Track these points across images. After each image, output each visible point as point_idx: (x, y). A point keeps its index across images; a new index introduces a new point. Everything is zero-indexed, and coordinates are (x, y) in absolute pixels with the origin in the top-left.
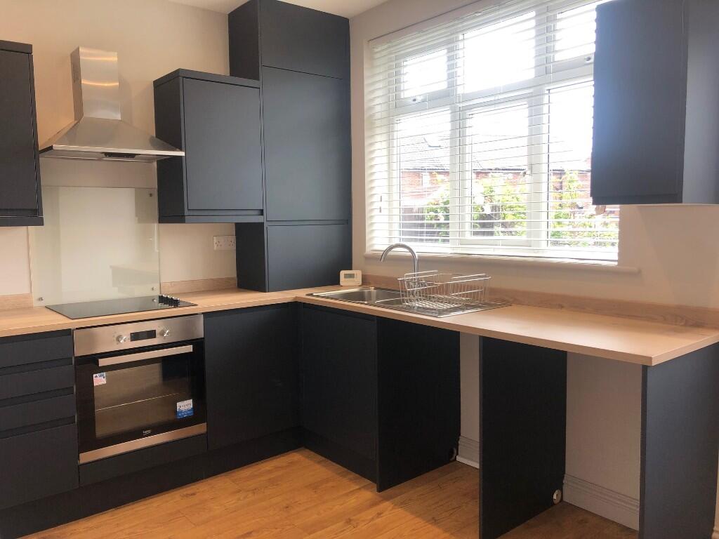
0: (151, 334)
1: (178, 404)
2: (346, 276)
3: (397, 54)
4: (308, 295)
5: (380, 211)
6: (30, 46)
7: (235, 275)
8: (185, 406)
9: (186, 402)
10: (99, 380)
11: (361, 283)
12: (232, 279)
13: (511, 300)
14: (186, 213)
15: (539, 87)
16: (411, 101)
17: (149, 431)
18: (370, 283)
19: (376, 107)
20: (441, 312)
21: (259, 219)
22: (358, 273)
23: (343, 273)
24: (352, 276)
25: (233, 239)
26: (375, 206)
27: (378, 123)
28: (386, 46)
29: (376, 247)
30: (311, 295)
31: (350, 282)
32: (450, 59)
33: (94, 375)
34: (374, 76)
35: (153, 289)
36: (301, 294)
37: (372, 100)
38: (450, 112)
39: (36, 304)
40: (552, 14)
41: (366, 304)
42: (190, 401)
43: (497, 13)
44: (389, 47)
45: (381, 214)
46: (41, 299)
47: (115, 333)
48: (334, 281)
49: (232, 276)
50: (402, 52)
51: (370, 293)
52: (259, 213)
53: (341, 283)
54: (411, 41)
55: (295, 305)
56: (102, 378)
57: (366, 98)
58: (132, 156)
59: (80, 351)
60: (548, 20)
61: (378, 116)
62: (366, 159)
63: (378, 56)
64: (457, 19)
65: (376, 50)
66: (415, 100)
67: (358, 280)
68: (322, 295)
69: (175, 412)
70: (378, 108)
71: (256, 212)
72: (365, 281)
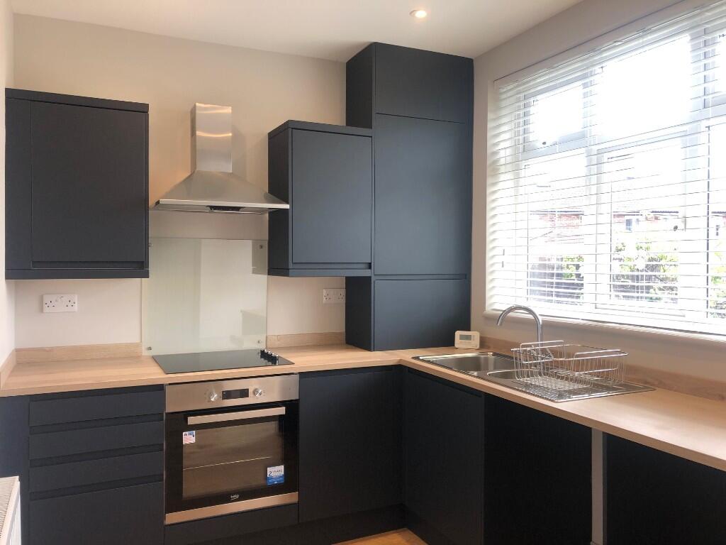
0: (244, 393)
1: (269, 469)
2: (462, 337)
3: (526, 93)
4: (413, 358)
5: (503, 266)
6: (147, 106)
7: (343, 330)
8: (276, 472)
9: (277, 468)
10: (189, 438)
11: (478, 347)
12: (341, 333)
13: (656, 383)
14: (291, 266)
15: (695, 124)
16: (539, 145)
17: (237, 496)
18: (489, 348)
19: (501, 151)
20: (561, 395)
21: (367, 273)
22: (475, 335)
23: (458, 333)
24: (468, 338)
25: (343, 292)
26: (498, 259)
27: (502, 169)
28: (512, 86)
29: (496, 307)
30: (417, 358)
31: (466, 345)
32: (585, 95)
33: (184, 433)
34: (499, 118)
35: (259, 342)
36: (405, 356)
37: (497, 144)
38: (585, 155)
39: (146, 353)
40: (710, 38)
41: (474, 376)
42: (282, 468)
43: (641, 41)
44: (516, 87)
45: (503, 269)
46: (150, 349)
47: (208, 390)
48: (449, 342)
49: (341, 331)
50: (532, 91)
51: (486, 359)
52: (367, 266)
53: (456, 346)
54: (542, 78)
55: (399, 370)
56: (191, 436)
57: (490, 142)
58: (237, 209)
59: (171, 408)
60: (706, 44)
61: (502, 161)
62: (488, 208)
63: (504, 96)
64: (593, 50)
65: (502, 91)
66: (544, 143)
67: (476, 342)
68: (428, 359)
69: (266, 478)
70: (502, 153)
71: (363, 266)
72: (484, 343)
